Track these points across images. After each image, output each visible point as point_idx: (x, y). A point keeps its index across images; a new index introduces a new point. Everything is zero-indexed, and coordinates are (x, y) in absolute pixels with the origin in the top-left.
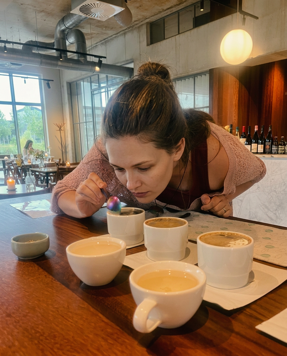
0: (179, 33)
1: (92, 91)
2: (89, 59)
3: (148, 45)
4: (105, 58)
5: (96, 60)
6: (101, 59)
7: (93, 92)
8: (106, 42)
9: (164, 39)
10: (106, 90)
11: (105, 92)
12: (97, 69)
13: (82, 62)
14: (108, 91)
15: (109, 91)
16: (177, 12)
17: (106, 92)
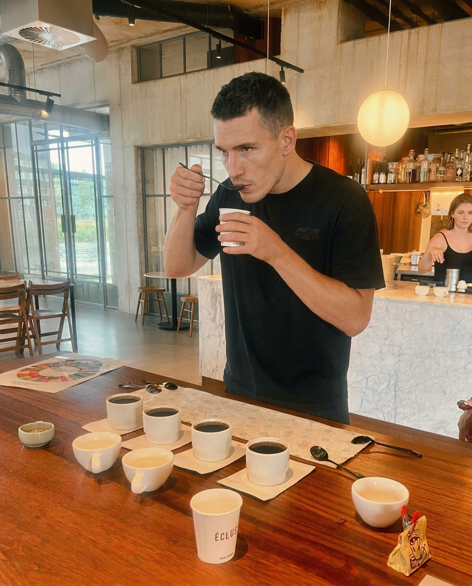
0: (185, 73)
1: (33, 144)
2: (30, 96)
3: (134, 82)
4: (59, 96)
5: (43, 99)
6: (51, 98)
7: (35, 147)
8: (59, 66)
9: (161, 77)
10: (60, 147)
11: (58, 149)
12: (45, 113)
13: (18, 102)
14: (63, 149)
15: (65, 148)
16: (182, 37)
17: (60, 150)
